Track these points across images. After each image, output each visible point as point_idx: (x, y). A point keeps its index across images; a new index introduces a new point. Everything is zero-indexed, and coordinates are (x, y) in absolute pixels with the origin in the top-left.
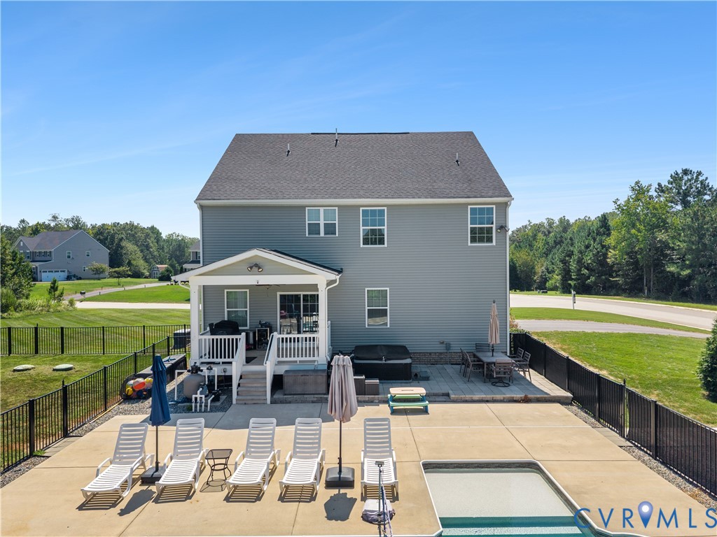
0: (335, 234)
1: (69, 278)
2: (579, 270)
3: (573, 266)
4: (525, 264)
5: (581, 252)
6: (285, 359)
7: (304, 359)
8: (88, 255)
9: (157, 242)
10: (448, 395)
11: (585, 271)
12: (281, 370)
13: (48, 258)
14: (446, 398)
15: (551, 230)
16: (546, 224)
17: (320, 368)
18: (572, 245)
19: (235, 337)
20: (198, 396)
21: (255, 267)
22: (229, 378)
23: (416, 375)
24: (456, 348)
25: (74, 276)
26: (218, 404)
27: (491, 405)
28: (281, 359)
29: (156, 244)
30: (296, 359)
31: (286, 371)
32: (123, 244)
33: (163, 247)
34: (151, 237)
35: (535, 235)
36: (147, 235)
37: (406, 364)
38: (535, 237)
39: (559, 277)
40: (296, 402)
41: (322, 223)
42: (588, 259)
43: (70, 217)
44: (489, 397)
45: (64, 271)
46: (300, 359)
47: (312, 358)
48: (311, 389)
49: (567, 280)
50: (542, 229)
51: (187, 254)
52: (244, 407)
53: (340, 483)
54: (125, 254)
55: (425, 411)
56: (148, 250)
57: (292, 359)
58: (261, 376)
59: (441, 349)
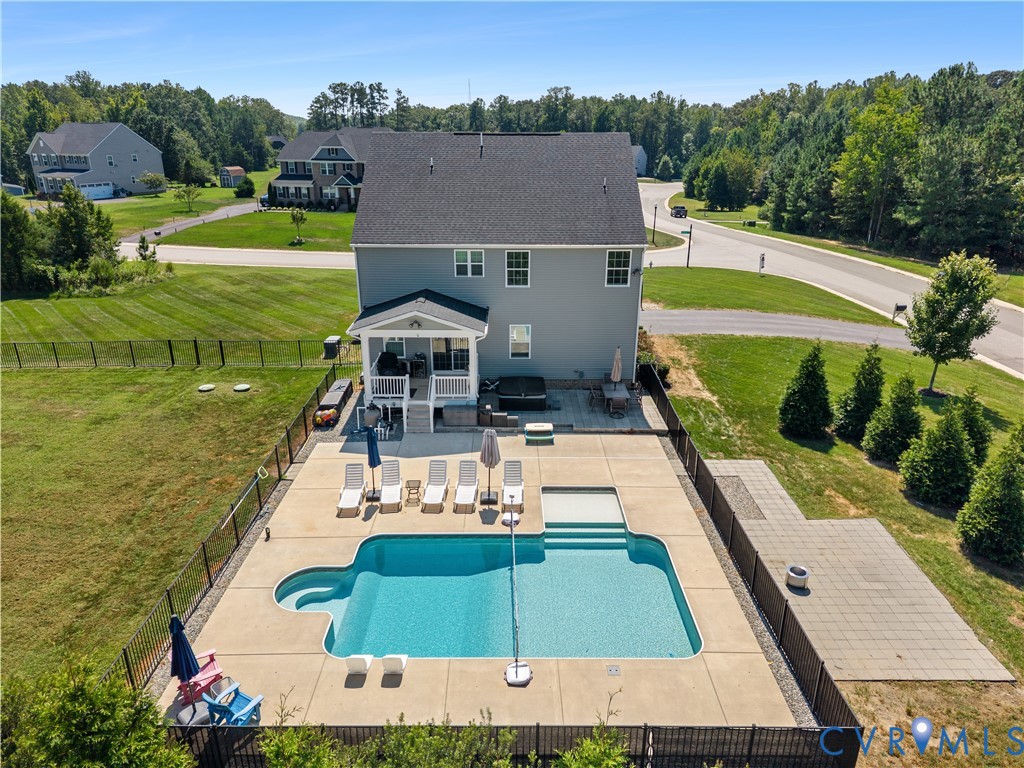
0: (481, 274)
1: (116, 194)
2: (796, 200)
3: (790, 194)
4: (740, 171)
5: (803, 174)
6: (442, 395)
7: (458, 395)
8: (135, 160)
9: (210, 115)
10: (572, 426)
11: (803, 204)
12: (442, 404)
13: (83, 166)
14: (568, 429)
15: (792, 106)
16: (788, 94)
17: (471, 403)
18: (796, 161)
19: (400, 378)
20: (379, 429)
21: (416, 323)
22: (400, 411)
23: (550, 406)
24: (588, 376)
25: (123, 190)
26: (393, 433)
27: (603, 436)
28: (439, 395)
29: (208, 118)
30: (451, 395)
31: (445, 406)
32: (175, 136)
33: (220, 124)
34: (200, 108)
35: (768, 113)
36: (195, 106)
37: (542, 399)
38: (766, 116)
39: (772, 205)
40: (454, 431)
41: (469, 264)
42: (810, 185)
43: (73, 74)
44: (603, 429)
45: (108, 184)
46: (455, 395)
47: (464, 395)
48: (465, 422)
49: (781, 212)
50: (780, 105)
51: (257, 135)
52: (413, 435)
53: (489, 501)
54: (179, 151)
55: (551, 442)
56: (200, 129)
57: (448, 395)
58: (424, 410)
59: (576, 377)
